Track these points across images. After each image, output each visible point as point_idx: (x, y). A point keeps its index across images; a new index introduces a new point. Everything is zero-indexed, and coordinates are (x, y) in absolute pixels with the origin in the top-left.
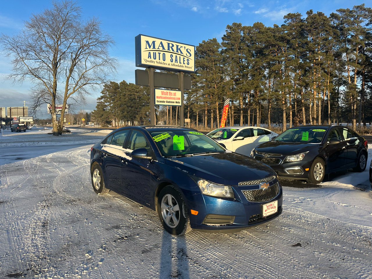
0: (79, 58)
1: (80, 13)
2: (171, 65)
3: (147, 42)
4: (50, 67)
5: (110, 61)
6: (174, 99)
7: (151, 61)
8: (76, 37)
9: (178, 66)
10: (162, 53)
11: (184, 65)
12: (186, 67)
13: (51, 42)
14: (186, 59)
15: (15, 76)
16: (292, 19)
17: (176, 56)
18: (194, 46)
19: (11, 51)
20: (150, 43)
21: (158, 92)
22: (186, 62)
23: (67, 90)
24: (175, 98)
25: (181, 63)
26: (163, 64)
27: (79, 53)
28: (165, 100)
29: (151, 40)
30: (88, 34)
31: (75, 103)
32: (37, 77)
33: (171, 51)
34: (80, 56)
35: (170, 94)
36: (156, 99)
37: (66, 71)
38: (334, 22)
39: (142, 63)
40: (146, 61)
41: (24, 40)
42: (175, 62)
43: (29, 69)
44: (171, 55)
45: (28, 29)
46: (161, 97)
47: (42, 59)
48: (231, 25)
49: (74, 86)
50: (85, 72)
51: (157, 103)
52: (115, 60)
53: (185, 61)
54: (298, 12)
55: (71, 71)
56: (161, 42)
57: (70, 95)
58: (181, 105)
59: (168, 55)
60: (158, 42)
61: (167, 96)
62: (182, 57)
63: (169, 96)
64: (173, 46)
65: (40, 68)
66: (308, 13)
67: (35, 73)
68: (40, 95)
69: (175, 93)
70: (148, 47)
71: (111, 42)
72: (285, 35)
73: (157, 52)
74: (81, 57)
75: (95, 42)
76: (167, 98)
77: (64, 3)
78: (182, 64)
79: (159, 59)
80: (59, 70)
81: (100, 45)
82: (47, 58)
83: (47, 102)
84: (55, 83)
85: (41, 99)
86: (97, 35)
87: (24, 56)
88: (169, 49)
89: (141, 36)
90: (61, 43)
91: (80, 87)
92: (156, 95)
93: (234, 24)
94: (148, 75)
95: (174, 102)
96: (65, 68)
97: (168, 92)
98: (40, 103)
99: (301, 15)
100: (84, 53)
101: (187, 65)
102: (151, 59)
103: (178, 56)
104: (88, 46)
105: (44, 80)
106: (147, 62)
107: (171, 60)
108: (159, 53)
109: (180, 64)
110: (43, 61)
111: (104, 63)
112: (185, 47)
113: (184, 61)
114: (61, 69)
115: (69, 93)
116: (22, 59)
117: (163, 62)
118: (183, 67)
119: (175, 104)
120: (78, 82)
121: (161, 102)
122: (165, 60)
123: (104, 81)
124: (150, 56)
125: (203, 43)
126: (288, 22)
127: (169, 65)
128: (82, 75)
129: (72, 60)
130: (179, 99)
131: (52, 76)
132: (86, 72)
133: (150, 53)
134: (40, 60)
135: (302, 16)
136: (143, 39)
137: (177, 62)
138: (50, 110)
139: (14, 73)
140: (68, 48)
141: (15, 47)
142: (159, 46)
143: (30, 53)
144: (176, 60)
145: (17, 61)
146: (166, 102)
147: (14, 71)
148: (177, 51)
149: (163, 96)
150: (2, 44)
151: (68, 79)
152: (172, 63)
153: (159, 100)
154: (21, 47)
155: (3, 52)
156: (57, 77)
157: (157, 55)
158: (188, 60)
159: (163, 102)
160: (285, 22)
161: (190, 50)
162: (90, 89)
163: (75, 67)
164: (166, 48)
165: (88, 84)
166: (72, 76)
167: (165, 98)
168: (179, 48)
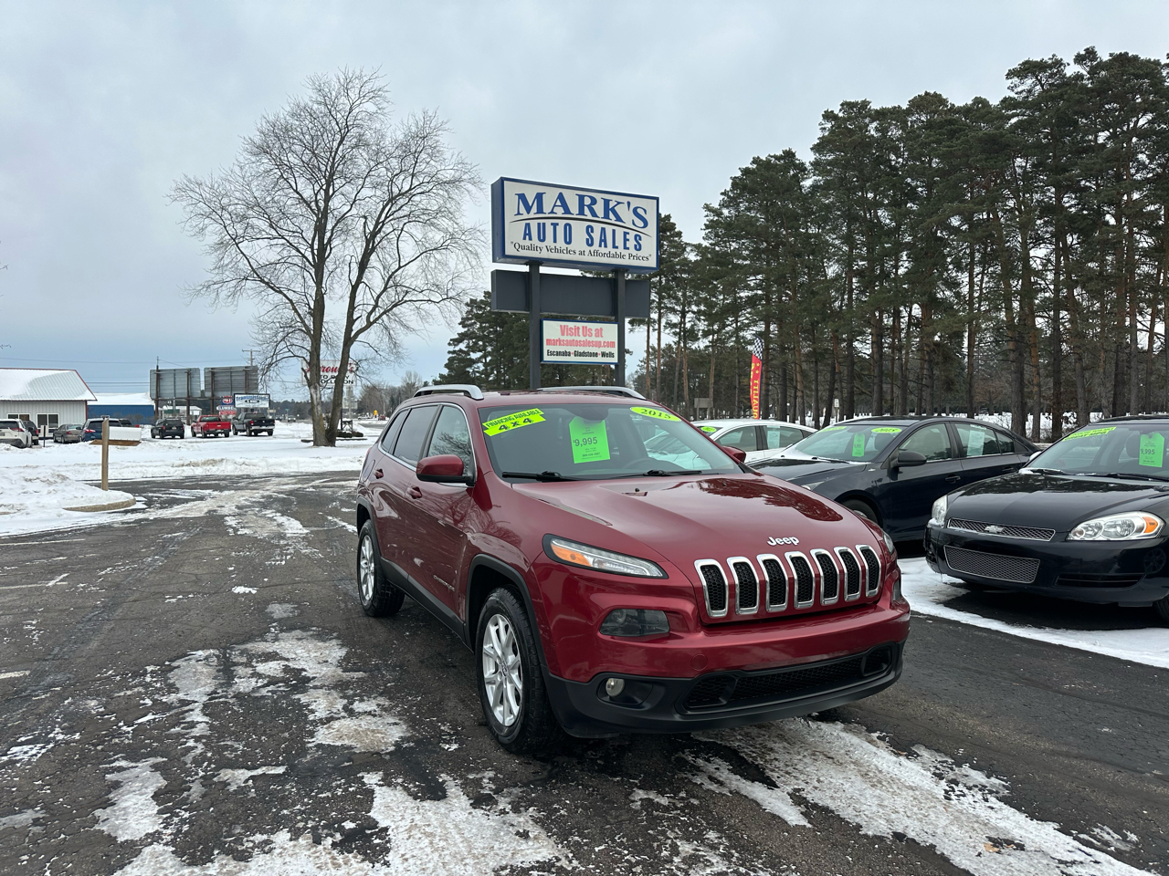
0: (383, 229)
1: (385, 105)
2: (587, 253)
3: (522, 197)
4: (307, 259)
5: (463, 237)
6: (598, 344)
7: (531, 248)
8: (373, 173)
9: (609, 255)
10: (562, 223)
11: (626, 252)
12: (632, 258)
13: (308, 193)
14: (631, 236)
15: (216, 286)
16: (1037, 78)
17: (603, 230)
18: (657, 199)
19: (207, 221)
20: (530, 199)
21: (551, 329)
22: (631, 244)
23: (351, 321)
24: (600, 342)
25: (617, 247)
26: (565, 251)
27: (384, 215)
28: (571, 349)
30: (410, 161)
31: (373, 356)
32: (272, 288)
33: (590, 217)
34: (385, 226)
35: (586, 331)
36: (546, 347)
37: (350, 266)
39: (507, 253)
40: (517, 247)
41: (241, 188)
42: (600, 246)
43: (251, 265)
44: (588, 227)
45: (253, 159)
46: (558, 342)
47: (287, 238)
48: (835, 109)
49: (370, 308)
50: (397, 270)
51: (546, 358)
52: (479, 234)
53: (628, 240)
54: (1054, 55)
55: (363, 266)
56: (561, 194)
57: (359, 333)
58: (617, 361)
59: (579, 229)
60: (550, 195)
61: (577, 338)
62: (620, 232)
63: (582, 338)
65: (282, 260)
66: (1079, 59)
67: (268, 276)
68: (281, 334)
69: (601, 329)
70: (522, 209)
71: (472, 181)
73: (548, 222)
74: (388, 228)
75: (428, 182)
76: (577, 343)
77: (342, 81)
78: (621, 250)
79: (555, 241)
80: (329, 265)
81: (441, 192)
82: (296, 234)
83: (296, 353)
84: (321, 301)
85: (282, 345)
86: (433, 162)
87: (240, 232)
88: (581, 212)
90: (334, 192)
91: (384, 312)
92: (546, 336)
93: (848, 106)
95: (596, 355)
96: (348, 258)
97: (578, 328)
98: (278, 358)
99: (1065, 61)
100: (396, 215)
101: (634, 252)
102: (531, 242)
103: (609, 229)
104: (409, 194)
105: (290, 295)
106: (520, 249)
107: (587, 240)
108: (555, 225)
109: (613, 251)
110: (291, 244)
112: (629, 203)
113: (626, 240)
114: (337, 262)
116: (234, 240)
117: (564, 246)
118: (623, 257)
119: (600, 359)
120: (379, 297)
121: (558, 354)
122: (569, 243)
123: (450, 295)
124: (527, 234)
125: (755, 166)
126: (1021, 88)
127: (582, 253)
128: (390, 277)
129: (366, 237)
130: (612, 344)
131: (311, 283)
132: (399, 269)
133: (528, 226)
134: (284, 241)
135: (1067, 67)
136: (511, 190)
137: (606, 246)
138: (306, 376)
139: (217, 279)
140: (352, 205)
141: (217, 208)
142: (555, 206)
143: (255, 221)
144: (603, 241)
145: (222, 244)
146: (572, 356)
147: (217, 271)
148: (606, 216)
149: (565, 338)
150: (184, 203)
151: (355, 288)
152: (592, 249)
153: (552, 348)
154: (233, 207)
155: (188, 224)
156: (323, 285)
157: (549, 230)
158: (638, 238)
159: (566, 354)
160: (1011, 88)
161: (645, 211)
162: (413, 317)
163: (373, 257)
164: (574, 208)
165: (406, 301)
166: (366, 281)
167: (569, 343)
168: (611, 207)
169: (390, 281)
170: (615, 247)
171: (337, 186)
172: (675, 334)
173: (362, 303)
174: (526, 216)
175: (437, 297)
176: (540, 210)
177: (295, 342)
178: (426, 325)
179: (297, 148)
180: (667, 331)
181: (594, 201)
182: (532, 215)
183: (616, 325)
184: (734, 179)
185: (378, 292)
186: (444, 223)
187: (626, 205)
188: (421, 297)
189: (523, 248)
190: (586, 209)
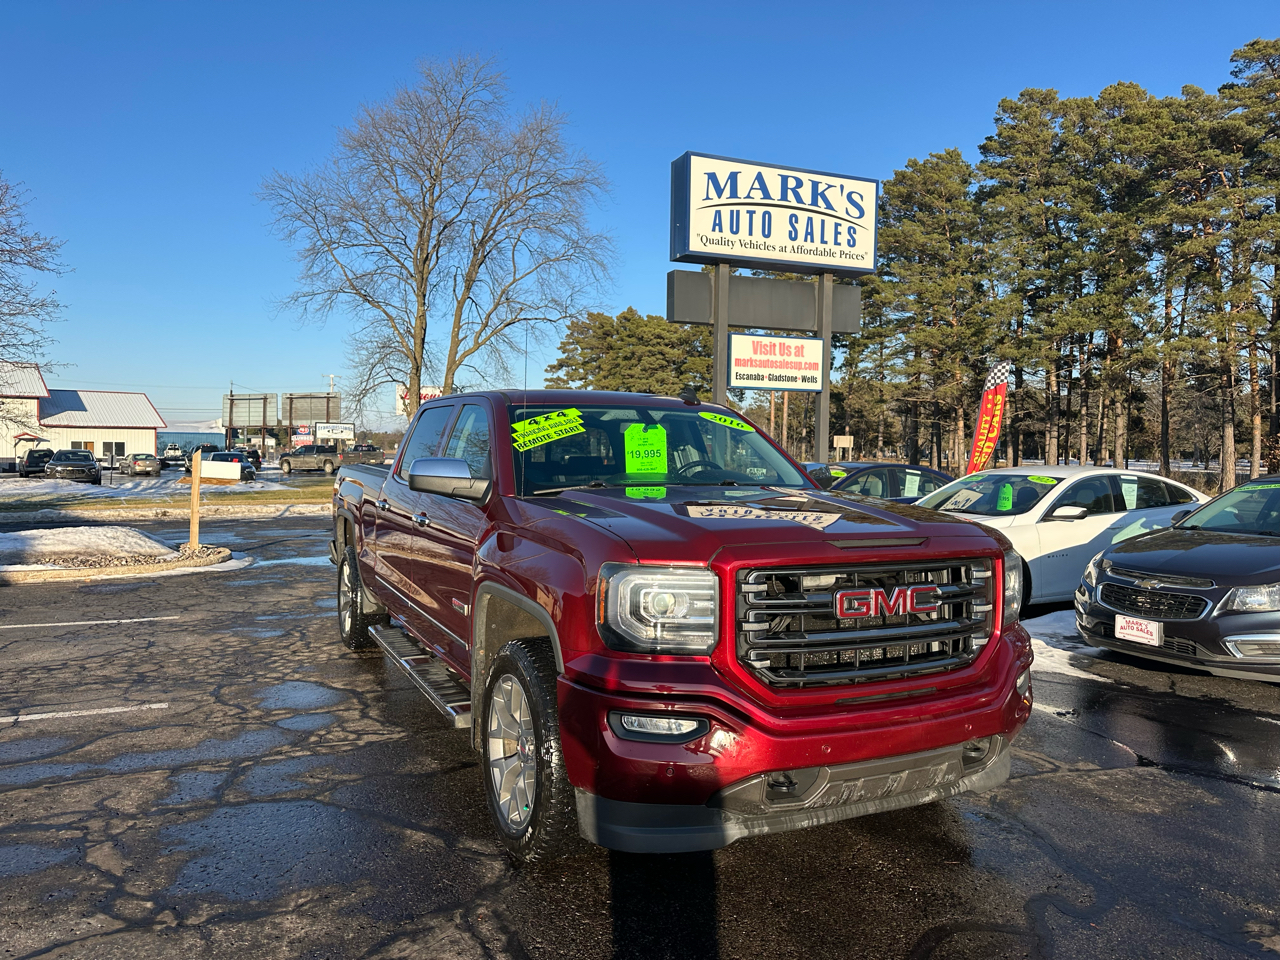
0: (494, 238)
1: (503, 93)
2: (789, 249)
3: (712, 177)
4: (407, 269)
5: (588, 246)
6: (798, 366)
7: (722, 242)
8: (487, 172)
9: (816, 252)
10: (760, 210)
11: (836, 248)
12: (843, 256)
13: (412, 191)
14: (843, 229)
15: (305, 299)
16: (1267, 62)
17: (810, 219)
18: (877, 182)
19: (298, 223)
20: (722, 180)
21: (742, 346)
22: (844, 238)
23: (456, 342)
24: (800, 363)
25: (826, 243)
26: (762, 247)
27: (495, 221)
28: (765, 372)
29: (723, 170)
30: (525, 159)
32: (370, 302)
33: (794, 203)
34: (497, 233)
35: (784, 349)
36: (734, 369)
37: (455, 279)
39: (690, 250)
40: (704, 241)
41: (336, 186)
42: (806, 240)
43: (346, 275)
44: (792, 216)
45: (349, 153)
46: (750, 362)
47: (386, 245)
48: (1014, 98)
49: (478, 328)
50: (511, 284)
51: (735, 383)
53: (840, 233)
56: (759, 175)
57: (465, 355)
58: (820, 388)
59: (780, 217)
60: (747, 174)
61: (772, 358)
62: (830, 223)
63: (778, 358)
64: (800, 183)
65: (379, 271)
67: (365, 288)
68: (378, 355)
69: (802, 347)
70: (713, 193)
71: (593, 182)
72: (1237, 123)
73: (743, 210)
74: (500, 236)
75: (545, 184)
76: (772, 364)
78: (831, 245)
79: (751, 234)
81: (560, 194)
82: (399, 240)
83: (395, 378)
84: (422, 317)
85: (377, 369)
86: (552, 160)
87: (335, 236)
88: (784, 197)
89: (694, 159)
90: (441, 193)
91: (494, 333)
92: (734, 355)
93: (1028, 96)
94: (711, 286)
95: (794, 379)
96: (453, 270)
97: (774, 345)
98: (376, 383)
100: (509, 220)
101: (847, 249)
102: (721, 234)
103: (817, 219)
104: (525, 196)
105: (389, 310)
106: (708, 244)
107: (790, 232)
108: (751, 213)
109: (821, 247)
110: (389, 252)
111: (570, 253)
112: (842, 187)
113: (837, 233)
114: (441, 275)
115: (461, 349)
116: (329, 246)
117: (762, 240)
118: (832, 254)
119: (799, 385)
120: (489, 315)
121: (749, 377)
122: (768, 236)
123: (569, 312)
124: (717, 224)
125: (910, 170)
126: (1248, 74)
127: (783, 249)
128: (503, 292)
129: (474, 247)
130: (814, 366)
131: (412, 297)
132: (513, 283)
133: (718, 213)
134: (379, 249)
136: (699, 167)
137: (812, 241)
138: (404, 404)
139: (306, 289)
140: (462, 209)
141: (309, 210)
142: (752, 188)
143: (352, 226)
144: (809, 234)
145: (314, 252)
146: (766, 380)
147: (303, 281)
148: (814, 202)
149: (758, 357)
150: (273, 203)
151: (461, 305)
152: (796, 244)
153: (743, 370)
154: (328, 208)
155: (275, 227)
156: (426, 301)
157: (744, 219)
158: (851, 231)
159: (759, 377)
160: (1235, 74)
161: (862, 197)
162: (526, 339)
163: (482, 268)
164: (775, 191)
165: (520, 320)
166: (473, 297)
167: (764, 364)
168: (820, 191)
169: (504, 298)
170: (823, 242)
173: (468, 322)
176: (734, 194)
177: (394, 364)
183: (821, 342)
185: (487, 309)
187: (839, 188)
188: (536, 314)
189: (712, 242)
190: (790, 193)
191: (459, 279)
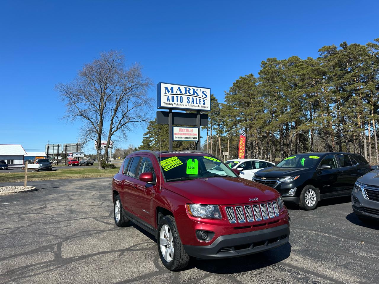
0: (123, 99)
1: (124, 61)
2: (187, 105)
3: (167, 88)
4: (97, 108)
5: (148, 101)
6: (192, 135)
7: (169, 104)
9: (195, 106)
10: (179, 96)
11: (200, 105)
12: (202, 107)
14: (202, 100)
15: (67, 117)
17: (193, 98)
18: (210, 89)
19: (65, 97)
20: (169, 89)
22: (202, 102)
23: (111, 129)
25: (197, 104)
26: (180, 105)
27: (123, 95)
28: (183, 136)
29: (169, 86)
31: (118, 139)
32: (86, 118)
33: (188, 94)
35: (188, 130)
36: (174, 136)
38: (373, 52)
39: (162, 106)
40: (165, 104)
42: (192, 103)
43: (79, 111)
44: (188, 97)
45: (81, 77)
46: (179, 134)
47: (91, 102)
48: (265, 61)
49: (118, 124)
51: (175, 139)
54: (333, 45)
56: (179, 87)
57: (114, 132)
58: (198, 140)
59: (185, 98)
60: (176, 88)
61: (184, 133)
62: (198, 99)
63: (186, 133)
65: (89, 109)
66: (341, 45)
67: (85, 114)
68: (88, 133)
70: (167, 92)
72: (320, 68)
73: (175, 96)
75: (137, 84)
79: (177, 102)
80: (105, 111)
81: (141, 88)
82: (94, 101)
83: (93, 139)
84: (102, 122)
85: (88, 136)
87: (76, 100)
88: (186, 93)
89: (161, 84)
91: (123, 125)
92: (174, 132)
95: (191, 138)
96: (111, 108)
97: (185, 129)
98: (87, 140)
101: (203, 105)
102: (169, 102)
103: (195, 98)
104: (131, 89)
105: (92, 120)
107: (188, 101)
108: (177, 97)
110: (92, 104)
111: (143, 104)
112: (201, 90)
113: (200, 101)
114: (107, 109)
115: (113, 130)
116: (74, 103)
117: (180, 103)
118: (199, 107)
119: (192, 139)
120: (121, 121)
121: (178, 138)
122: (182, 102)
123: (144, 119)
124: (168, 100)
125: (240, 79)
126: (323, 55)
127: (186, 105)
128: (125, 114)
129: (117, 102)
130: (196, 135)
131: (99, 116)
132: (127, 111)
133: (168, 97)
136: (163, 86)
137: (194, 103)
139: (67, 115)
140: (113, 92)
141: (69, 93)
142: (177, 91)
143: (81, 97)
144: (193, 102)
145: (70, 104)
146: (183, 138)
148: (194, 94)
149: (181, 133)
150: (58, 91)
151: (113, 118)
152: (189, 104)
153: (177, 136)
154: (74, 92)
156: (103, 117)
157: (175, 98)
158: (204, 101)
159: (181, 138)
160: (320, 55)
161: (206, 92)
162: (132, 127)
163: (119, 108)
164: (183, 92)
165: (129, 122)
166: (116, 115)
167: (182, 134)
168: (195, 91)
169: (125, 116)
170: (196, 103)
171: (108, 86)
172: (216, 131)
173: (115, 122)
174: (168, 94)
175: (139, 120)
177: (92, 135)
178: (136, 129)
179: (95, 74)
180: (214, 130)
181: (190, 89)
182: (170, 94)
183: (197, 128)
184: (234, 83)
185: (120, 119)
186: (142, 97)
187: (200, 90)
188: (134, 120)
189: (167, 104)
190: (187, 92)
191: (112, 110)
